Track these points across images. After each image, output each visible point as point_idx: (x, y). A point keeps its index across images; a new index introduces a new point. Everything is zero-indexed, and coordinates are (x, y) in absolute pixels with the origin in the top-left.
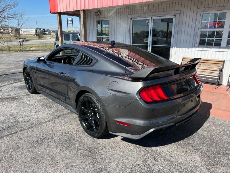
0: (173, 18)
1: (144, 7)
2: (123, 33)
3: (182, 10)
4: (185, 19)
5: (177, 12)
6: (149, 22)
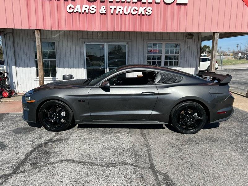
0: (126, 45)
1: (98, 34)
2: (74, 56)
3: (133, 39)
4: (135, 46)
5: (129, 40)
6: (104, 47)
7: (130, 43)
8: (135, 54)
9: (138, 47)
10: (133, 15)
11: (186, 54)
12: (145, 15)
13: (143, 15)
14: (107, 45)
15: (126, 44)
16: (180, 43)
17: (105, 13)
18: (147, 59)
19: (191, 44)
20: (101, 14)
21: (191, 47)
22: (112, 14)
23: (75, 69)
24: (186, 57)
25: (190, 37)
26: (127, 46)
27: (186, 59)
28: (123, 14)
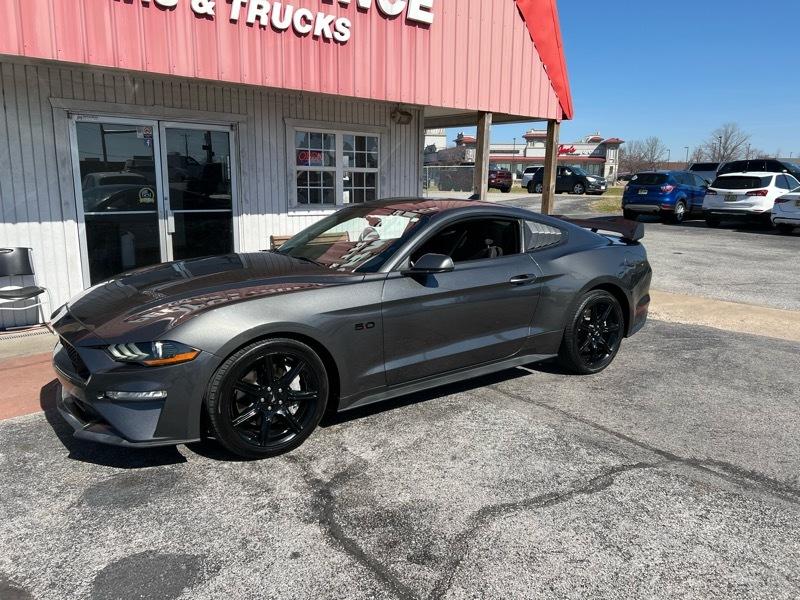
0: (228, 133)
1: (128, 83)
3: (251, 113)
5: (239, 117)
6: (152, 137)
7: (242, 127)
8: (260, 165)
9: (266, 140)
10: (299, 34)
11: (393, 169)
12: (332, 40)
13: (327, 40)
14: (163, 129)
15: (227, 129)
16: (378, 135)
17: (211, 12)
18: (295, 182)
19: (403, 140)
20: (198, 15)
21: (403, 149)
22: (233, 21)
23: (35, 225)
24: (393, 177)
25: (404, 118)
26: (232, 135)
27: (393, 182)
28: (269, 28)
